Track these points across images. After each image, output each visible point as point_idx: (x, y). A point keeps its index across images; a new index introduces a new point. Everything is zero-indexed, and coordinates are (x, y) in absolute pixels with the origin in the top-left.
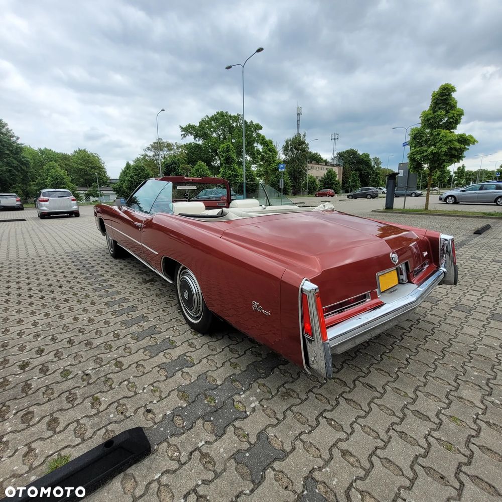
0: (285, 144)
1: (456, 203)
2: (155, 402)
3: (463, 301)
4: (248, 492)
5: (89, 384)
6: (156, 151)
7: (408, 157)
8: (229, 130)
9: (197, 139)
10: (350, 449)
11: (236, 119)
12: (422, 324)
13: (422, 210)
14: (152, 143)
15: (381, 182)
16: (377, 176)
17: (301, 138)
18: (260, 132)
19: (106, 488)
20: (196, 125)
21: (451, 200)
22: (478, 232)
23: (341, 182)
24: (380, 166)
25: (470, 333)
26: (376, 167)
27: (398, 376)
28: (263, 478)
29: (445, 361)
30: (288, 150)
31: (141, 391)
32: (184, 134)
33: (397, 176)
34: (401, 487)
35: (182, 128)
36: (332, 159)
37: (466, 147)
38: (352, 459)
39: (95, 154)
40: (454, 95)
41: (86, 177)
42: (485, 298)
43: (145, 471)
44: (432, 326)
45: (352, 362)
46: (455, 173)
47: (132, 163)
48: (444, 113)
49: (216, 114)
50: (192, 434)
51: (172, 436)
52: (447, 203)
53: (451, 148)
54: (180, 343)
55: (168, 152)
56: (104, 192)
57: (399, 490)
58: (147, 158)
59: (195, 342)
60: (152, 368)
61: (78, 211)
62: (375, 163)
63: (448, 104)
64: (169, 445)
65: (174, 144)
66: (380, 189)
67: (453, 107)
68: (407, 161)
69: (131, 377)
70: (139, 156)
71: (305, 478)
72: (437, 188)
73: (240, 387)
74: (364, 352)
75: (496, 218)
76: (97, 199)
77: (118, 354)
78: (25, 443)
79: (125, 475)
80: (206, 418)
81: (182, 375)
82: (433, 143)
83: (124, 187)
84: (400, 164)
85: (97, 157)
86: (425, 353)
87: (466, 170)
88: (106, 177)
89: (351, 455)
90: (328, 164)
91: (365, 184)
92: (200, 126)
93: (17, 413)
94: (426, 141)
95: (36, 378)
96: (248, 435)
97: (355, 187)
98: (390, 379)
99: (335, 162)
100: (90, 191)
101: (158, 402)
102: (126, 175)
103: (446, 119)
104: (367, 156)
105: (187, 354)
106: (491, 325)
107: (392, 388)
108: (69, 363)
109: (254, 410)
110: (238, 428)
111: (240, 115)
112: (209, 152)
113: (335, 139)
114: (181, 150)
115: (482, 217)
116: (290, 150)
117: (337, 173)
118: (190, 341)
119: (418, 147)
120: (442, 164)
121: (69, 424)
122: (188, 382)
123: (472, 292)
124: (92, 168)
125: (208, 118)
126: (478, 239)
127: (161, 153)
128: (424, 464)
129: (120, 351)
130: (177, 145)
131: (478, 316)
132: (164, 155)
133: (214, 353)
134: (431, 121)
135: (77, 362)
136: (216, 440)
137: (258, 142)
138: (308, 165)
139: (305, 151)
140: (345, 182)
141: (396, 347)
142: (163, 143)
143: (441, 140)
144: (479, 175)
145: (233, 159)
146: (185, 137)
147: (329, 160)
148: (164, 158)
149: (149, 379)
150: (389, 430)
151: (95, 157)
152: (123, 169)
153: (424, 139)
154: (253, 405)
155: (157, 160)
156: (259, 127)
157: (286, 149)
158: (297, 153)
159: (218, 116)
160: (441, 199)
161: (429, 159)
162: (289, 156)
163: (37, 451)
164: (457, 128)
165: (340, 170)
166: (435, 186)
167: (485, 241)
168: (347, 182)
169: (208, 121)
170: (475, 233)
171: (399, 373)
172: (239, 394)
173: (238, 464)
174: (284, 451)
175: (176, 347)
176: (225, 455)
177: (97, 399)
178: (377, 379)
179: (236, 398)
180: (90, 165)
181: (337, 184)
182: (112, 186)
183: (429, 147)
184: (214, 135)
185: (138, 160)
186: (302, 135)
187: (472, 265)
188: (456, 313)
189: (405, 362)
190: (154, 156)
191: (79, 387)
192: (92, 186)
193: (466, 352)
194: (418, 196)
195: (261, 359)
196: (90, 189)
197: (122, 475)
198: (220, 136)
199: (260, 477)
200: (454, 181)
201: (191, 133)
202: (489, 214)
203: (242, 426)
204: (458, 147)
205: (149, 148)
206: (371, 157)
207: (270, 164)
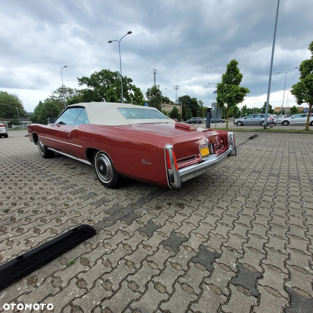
0: (147, 91)
1: (242, 125)
2: (92, 217)
3: (241, 167)
4: (146, 240)
5: (51, 214)
6: (61, 94)
7: (216, 99)
8: (111, 81)
9: (89, 87)
10: (190, 221)
11: (116, 74)
12: (222, 177)
13: (225, 129)
14: (58, 89)
15: (204, 114)
16: (201, 111)
17: (157, 88)
18: (131, 83)
19: (77, 248)
20: (88, 77)
21: (239, 124)
22: (251, 138)
23: (181, 115)
24: (203, 105)
25: (243, 178)
26: (200, 106)
27: (211, 196)
28: (153, 235)
29: (231, 189)
30: (149, 95)
31: (84, 214)
32: (81, 83)
33: (211, 110)
34: (211, 230)
35: (79, 79)
36: (176, 101)
37: (245, 94)
38: (191, 225)
39: (14, 95)
40: (238, 66)
41: (8, 112)
42: (251, 165)
43: (95, 240)
44: (227, 177)
45: (190, 193)
46: (242, 109)
47: (43, 102)
48: (233, 76)
49: (102, 71)
50: (116, 225)
51: (105, 227)
52: (238, 125)
53: (237, 95)
54: (100, 194)
55: (69, 95)
56: (23, 122)
57: (210, 231)
58: (54, 98)
59: (108, 193)
60: (87, 205)
61: (7, 134)
62: (200, 104)
63: (235, 71)
64: (105, 230)
65: (74, 89)
66: (203, 118)
67: (237, 72)
68: (216, 101)
69: (76, 209)
70: (48, 97)
71: (171, 232)
72: (233, 118)
73: (136, 207)
74: (196, 189)
75: (260, 132)
76: (17, 126)
77: (65, 201)
78: (24, 239)
79: (85, 243)
80: (122, 219)
81: (104, 206)
82: (228, 92)
83: (38, 118)
84: (212, 103)
85: (16, 97)
86: (223, 187)
87: (247, 108)
88: (24, 111)
89: (191, 223)
90: (173, 104)
91: (195, 115)
92: (91, 78)
93: (12, 229)
94: (225, 91)
95: (17, 215)
96: (143, 222)
97: (190, 117)
98: (207, 197)
99: (177, 103)
100: (12, 121)
101: (94, 217)
102: (40, 110)
103: (234, 79)
104: (195, 99)
105: (105, 198)
106: (252, 175)
107: (208, 200)
108: (35, 207)
109: (145, 214)
110: (138, 221)
111: (118, 72)
112: (99, 95)
113: (176, 89)
114: (79, 93)
115: (254, 131)
116: (151, 95)
117: (179, 109)
118: (106, 192)
119: (221, 94)
120: (233, 103)
121: (46, 230)
122: (109, 208)
123: (245, 163)
124: (12, 105)
125: (97, 73)
126: (251, 141)
127: (65, 95)
128: (220, 222)
129: (66, 200)
130: (76, 90)
131: (247, 172)
132: (67, 96)
133: (120, 196)
134: (227, 80)
135: (40, 206)
136: (128, 226)
137: (130, 90)
138: (162, 104)
139: (159, 96)
140: (184, 114)
141: (210, 186)
142: (66, 88)
143: (232, 90)
144: (254, 111)
145: (116, 100)
146: (81, 85)
147: (174, 102)
148: (67, 99)
149: (87, 209)
150: (206, 214)
151: (15, 97)
152: (37, 106)
153: (224, 90)
154: (144, 212)
155: (62, 99)
156: (130, 80)
157: (148, 94)
158: (155, 97)
159: (103, 72)
160: (234, 123)
161: (227, 101)
162: (150, 99)
163: (32, 241)
164: (240, 84)
165: (180, 107)
166: (232, 117)
167: (254, 142)
168: (185, 114)
169: (97, 75)
170: (249, 139)
171: (211, 195)
172: (136, 209)
173: (140, 232)
174: (161, 225)
175: (98, 195)
176: (133, 230)
177: (59, 219)
178: (201, 198)
179: (135, 211)
180: (11, 103)
181: (179, 116)
182: (28, 118)
183: (227, 94)
184: (101, 84)
185: (47, 99)
186: (157, 86)
187: (247, 152)
188: (237, 171)
189: (214, 191)
190: (59, 97)
191: (46, 216)
192: (13, 117)
193: (240, 185)
194: (223, 122)
195: (145, 196)
196: (12, 119)
197: (83, 243)
198: (105, 85)
199: (151, 235)
200: (242, 114)
201: (85, 83)
202: (257, 130)
203: (140, 220)
204: (241, 94)
205: (55, 91)
206: (198, 100)
207: (139, 102)
